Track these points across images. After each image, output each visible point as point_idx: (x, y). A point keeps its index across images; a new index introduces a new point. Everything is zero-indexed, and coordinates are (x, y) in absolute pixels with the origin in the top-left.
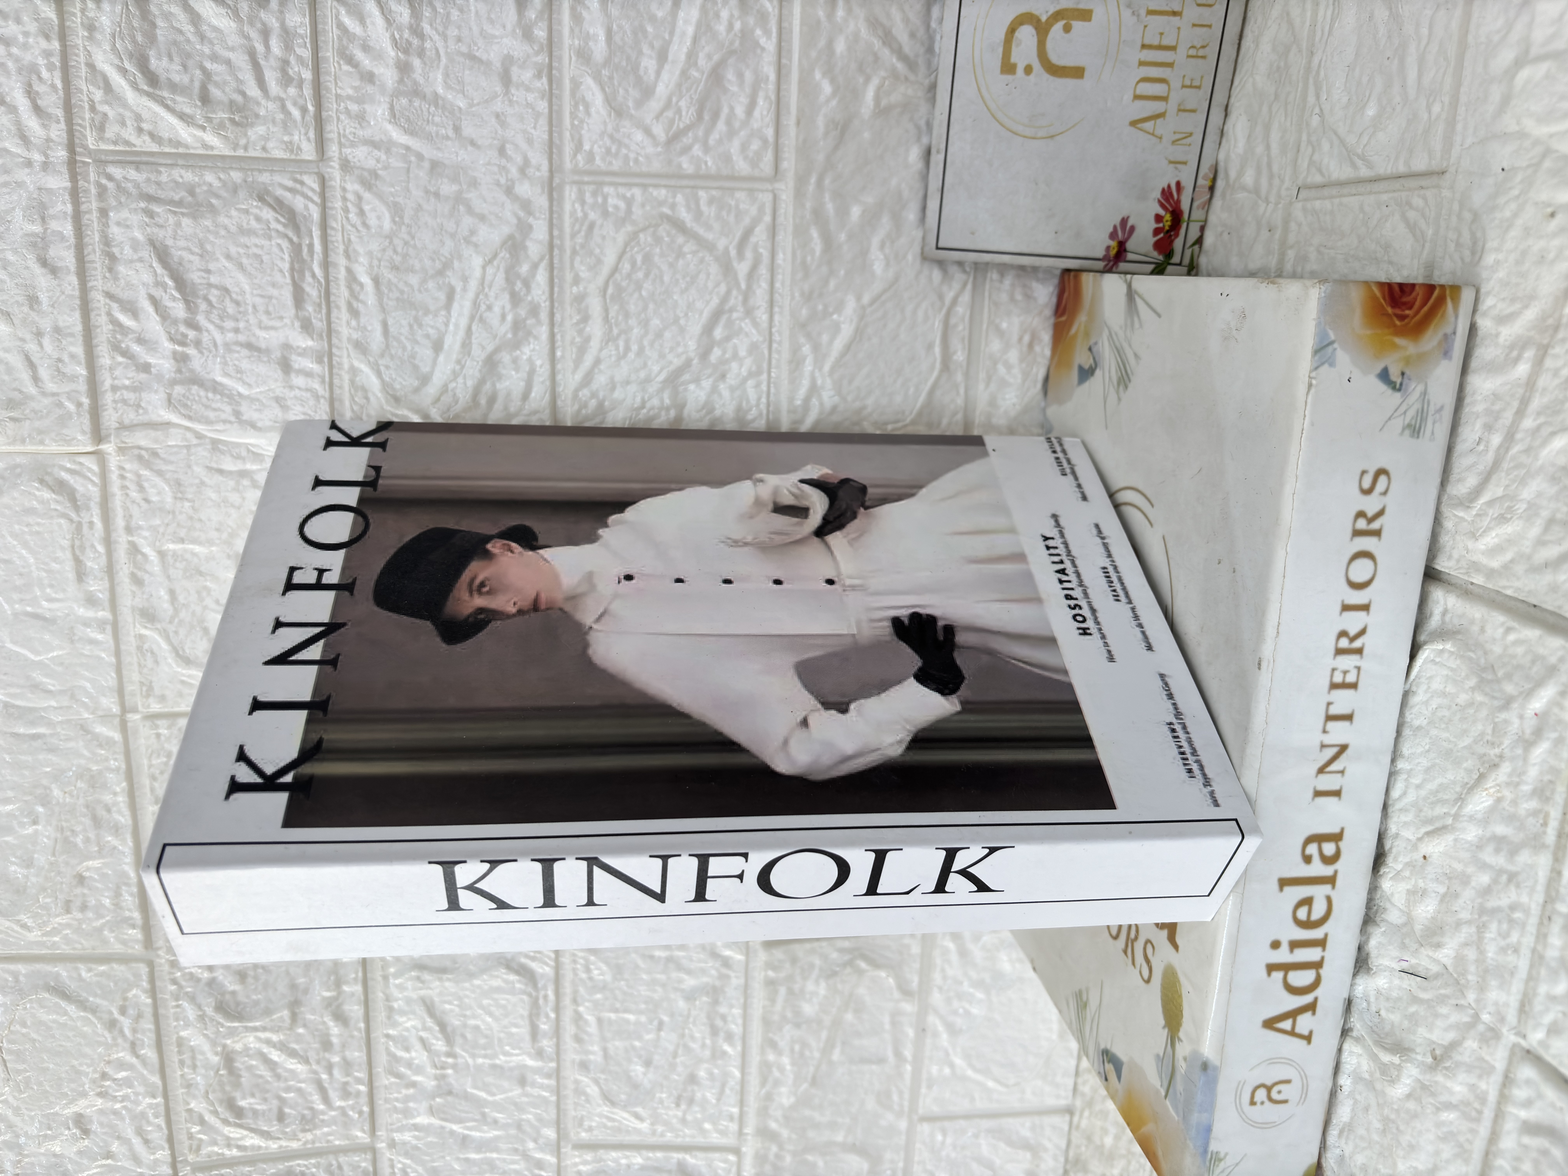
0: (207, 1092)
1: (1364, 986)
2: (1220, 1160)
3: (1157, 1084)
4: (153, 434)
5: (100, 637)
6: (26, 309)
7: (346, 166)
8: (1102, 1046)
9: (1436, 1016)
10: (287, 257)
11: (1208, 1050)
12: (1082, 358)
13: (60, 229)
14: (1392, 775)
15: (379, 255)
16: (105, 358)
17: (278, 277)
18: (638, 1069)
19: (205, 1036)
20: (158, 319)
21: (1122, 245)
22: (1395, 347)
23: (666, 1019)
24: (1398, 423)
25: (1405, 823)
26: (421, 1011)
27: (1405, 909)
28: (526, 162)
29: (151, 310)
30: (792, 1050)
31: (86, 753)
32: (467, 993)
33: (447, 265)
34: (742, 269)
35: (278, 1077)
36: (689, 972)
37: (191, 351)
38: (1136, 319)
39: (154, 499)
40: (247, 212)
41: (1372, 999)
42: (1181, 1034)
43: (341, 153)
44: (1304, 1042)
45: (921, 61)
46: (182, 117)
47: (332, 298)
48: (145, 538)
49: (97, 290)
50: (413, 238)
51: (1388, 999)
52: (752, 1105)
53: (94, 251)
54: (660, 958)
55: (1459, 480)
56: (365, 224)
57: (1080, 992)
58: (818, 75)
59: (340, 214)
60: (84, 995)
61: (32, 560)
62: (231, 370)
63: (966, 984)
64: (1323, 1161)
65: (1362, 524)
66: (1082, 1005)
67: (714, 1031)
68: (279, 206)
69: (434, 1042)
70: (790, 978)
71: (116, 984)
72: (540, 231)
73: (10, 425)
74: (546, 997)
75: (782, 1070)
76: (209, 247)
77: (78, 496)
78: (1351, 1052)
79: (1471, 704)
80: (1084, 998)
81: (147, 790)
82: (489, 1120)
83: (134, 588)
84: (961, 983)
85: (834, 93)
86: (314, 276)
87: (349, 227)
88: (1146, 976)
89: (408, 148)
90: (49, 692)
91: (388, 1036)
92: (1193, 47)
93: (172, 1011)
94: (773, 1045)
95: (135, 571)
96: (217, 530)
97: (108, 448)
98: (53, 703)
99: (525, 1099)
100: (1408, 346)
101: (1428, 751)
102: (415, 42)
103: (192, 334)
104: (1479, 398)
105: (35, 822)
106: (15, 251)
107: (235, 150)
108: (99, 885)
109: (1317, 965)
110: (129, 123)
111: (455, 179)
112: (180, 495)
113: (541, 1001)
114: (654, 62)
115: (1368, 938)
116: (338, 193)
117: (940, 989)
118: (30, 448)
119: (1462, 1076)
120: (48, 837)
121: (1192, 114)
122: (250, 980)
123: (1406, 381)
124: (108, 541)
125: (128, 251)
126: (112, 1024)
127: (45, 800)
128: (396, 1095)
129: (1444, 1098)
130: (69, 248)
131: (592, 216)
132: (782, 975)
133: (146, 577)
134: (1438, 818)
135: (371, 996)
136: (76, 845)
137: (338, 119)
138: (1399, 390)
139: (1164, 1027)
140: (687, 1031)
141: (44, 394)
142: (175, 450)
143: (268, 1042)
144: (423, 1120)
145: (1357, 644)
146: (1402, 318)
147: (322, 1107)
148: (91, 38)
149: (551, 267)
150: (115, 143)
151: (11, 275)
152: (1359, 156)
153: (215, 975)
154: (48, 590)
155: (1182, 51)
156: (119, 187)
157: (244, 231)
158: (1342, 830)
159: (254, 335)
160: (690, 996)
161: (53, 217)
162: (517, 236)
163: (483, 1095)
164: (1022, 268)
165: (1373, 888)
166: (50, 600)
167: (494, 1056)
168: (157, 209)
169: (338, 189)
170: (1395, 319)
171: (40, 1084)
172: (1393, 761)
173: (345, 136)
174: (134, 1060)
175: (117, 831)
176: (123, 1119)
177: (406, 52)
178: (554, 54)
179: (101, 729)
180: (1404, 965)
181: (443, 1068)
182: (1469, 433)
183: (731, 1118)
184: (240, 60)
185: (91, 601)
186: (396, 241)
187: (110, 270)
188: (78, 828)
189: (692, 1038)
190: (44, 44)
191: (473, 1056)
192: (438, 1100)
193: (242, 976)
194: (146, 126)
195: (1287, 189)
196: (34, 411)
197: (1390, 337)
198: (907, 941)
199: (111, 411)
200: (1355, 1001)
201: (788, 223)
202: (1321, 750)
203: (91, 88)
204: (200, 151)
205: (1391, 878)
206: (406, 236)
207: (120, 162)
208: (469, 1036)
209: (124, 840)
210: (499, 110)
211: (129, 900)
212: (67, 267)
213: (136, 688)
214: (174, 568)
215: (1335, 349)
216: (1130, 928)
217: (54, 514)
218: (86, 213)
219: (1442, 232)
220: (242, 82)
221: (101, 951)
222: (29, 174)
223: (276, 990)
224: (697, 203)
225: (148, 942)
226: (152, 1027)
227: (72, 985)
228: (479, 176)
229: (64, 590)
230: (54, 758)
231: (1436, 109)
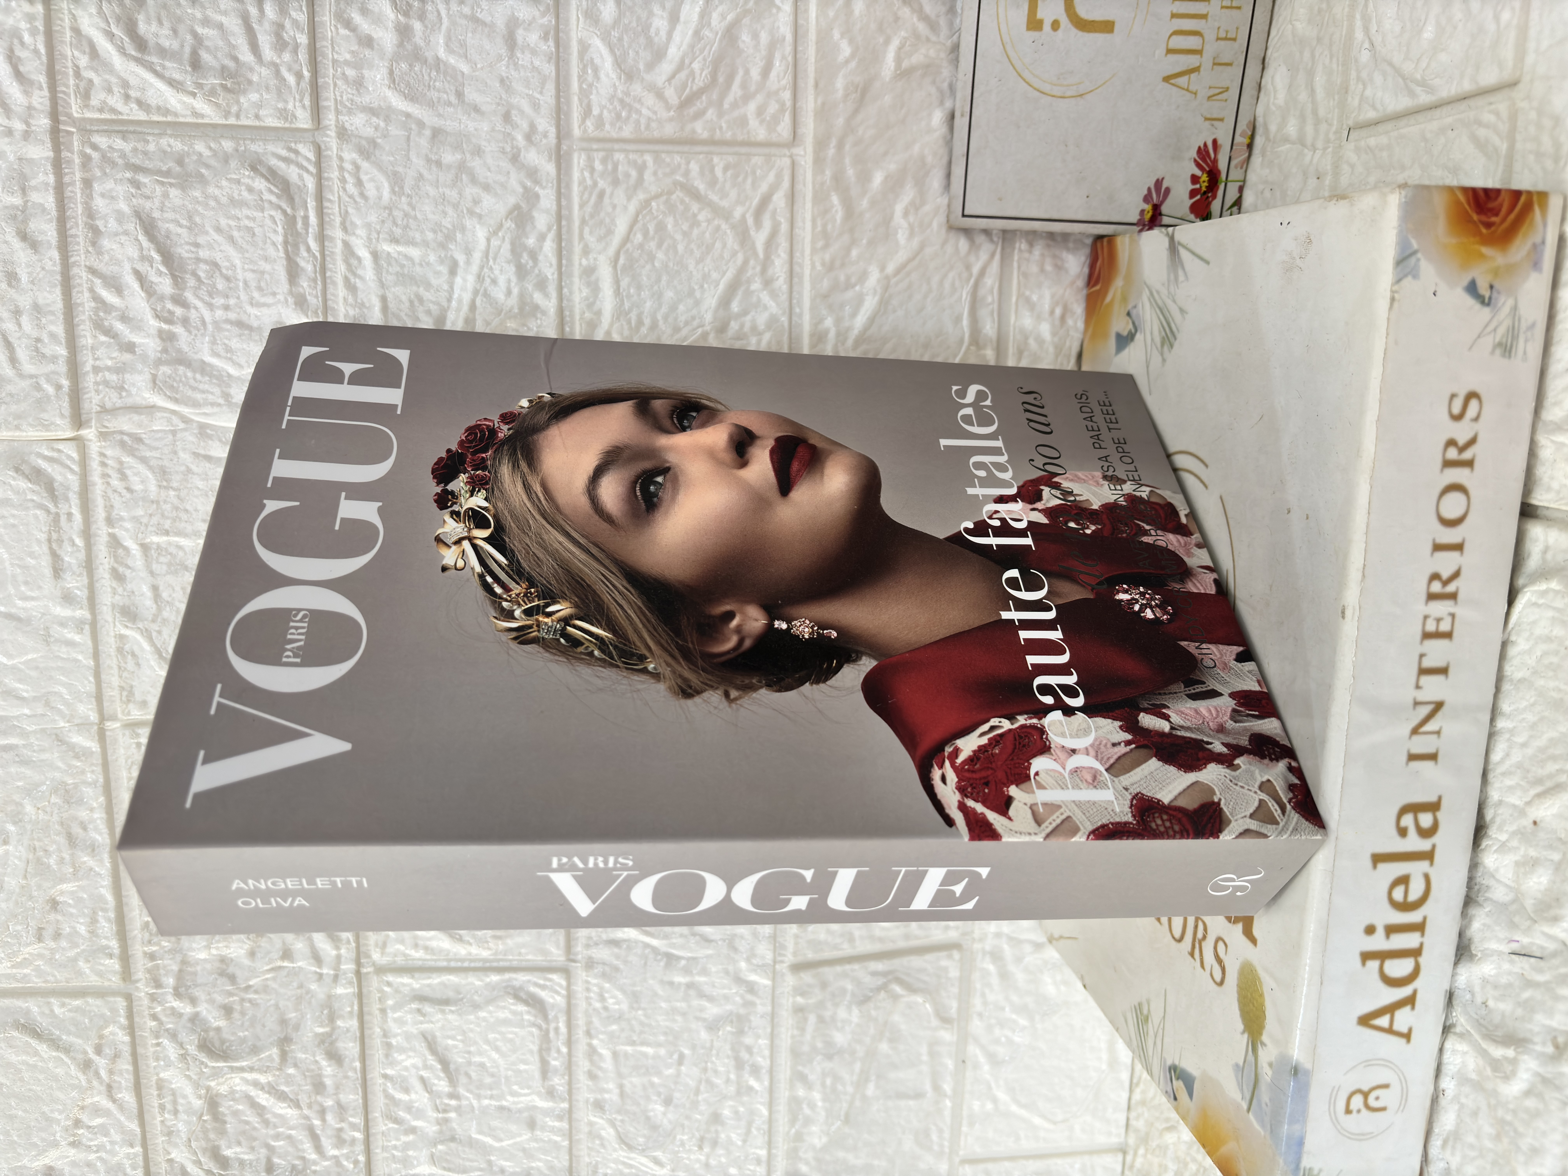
0: (190, 1140)
1: (1468, 975)
3: (1237, 1097)
4: (136, 417)
5: (77, 638)
7: (343, 134)
8: (1169, 1062)
9: (1558, 999)
10: (280, 229)
11: (1297, 1053)
12: (1120, 325)
13: (41, 201)
14: (1491, 735)
15: (378, 227)
16: (87, 336)
17: (271, 251)
18: (657, 1108)
19: (189, 1077)
20: (143, 295)
21: (1156, 209)
22: (1482, 256)
23: (687, 1052)
24: (1488, 341)
25: (1510, 788)
26: (421, 1047)
27: (1513, 885)
28: (533, 127)
29: (136, 286)
30: (823, 1085)
31: (60, 764)
32: (472, 1026)
33: (450, 237)
34: (760, 238)
35: (266, 1123)
36: (710, 999)
37: (178, 330)
38: (1180, 272)
39: (138, 487)
40: (238, 182)
41: (1477, 989)
42: (1265, 1038)
43: (337, 120)
44: (1404, 1041)
45: (943, 22)
46: (172, 83)
47: (328, 274)
48: (127, 530)
49: (79, 266)
50: (414, 209)
51: (1496, 987)
52: (782, 1147)
53: (77, 224)
54: (680, 984)
55: (1555, 404)
56: (362, 195)
57: (1140, 1004)
58: (836, 35)
59: (336, 184)
60: (57, 1032)
61: (6, 555)
62: (220, 349)
65: (1452, 454)
66: (1142, 1018)
67: (739, 1065)
68: (272, 176)
69: (436, 1082)
70: (821, 1004)
71: (91, 1020)
72: (547, 199)
74: (557, 1029)
75: (812, 1106)
76: (198, 219)
77: (56, 485)
78: (1454, 1051)
80: (1145, 1012)
82: (495, 1169)
83: (115, 584)
84: (1003, 1009)
85: (853, 55)
86: (309, 250)
87: (347, 199)
88: (1218, 977)
89: (408, 115)
90: (23, 699)
91: (385, 1076)
93: (152, 1049)
94: (802, 1078)
95: (116, 565)
96: (204, 521)
97: (89, 433)
98: (27, 711)
99: (534, 1145)
100: (1495, 256)
101: (1533, 705)
102: (416, 3)
103: (179, 311)
105: (6, 842)
107: (226, 118)
108: (73, 911)
109: (1416, 953)
110: (115, 89)
111: (457, 147)
112: (165, 484)
113: (552, 1034)
114: (666, 23)
115: (1470, 921)
116: (335, 163)
117: (980, 1015)
118: (5, 434)
120: (20, 858)
121: (1228, 68)
122: (236, 1015)
123: (1495, 295)
124: (87, 534)
125: (112, 224)
126: (87, 1065)
127: (17, 818)
128: (394, 1143)
130: (50, 221)
131: (601, 184)
132: (811, 1001)
133: (128, 573)
134: (1550, 776)
135: (367, 1032)
136: (49, 867)
137: (335, 85)
138: (1488, 304)
139: (1243, 1032)
140: (709, 1065)
141: (21, 376)
142: (160, 435)
143: (256, 1084)
144: (424, 1168)
145: (1451, 588)
146: (1488, 225)
147: (314, 1156)
149: (559, 238)
150: (101, 110)
152: (1418, 83)
153: (198, 1009)
154: (23, 588)
155: (1216, 2)
156: (104, 157)
157: (235, 203)
158: (1440, 798)
159: (245, 312)
160: (713, 1027)
161: (35, 188)
162: (523, 205)
163: (488, 1140)
164: (1050, 235)
165: (1474, 865)
166: (25, 598)
167: (501, 1097)
168: (144, 179)
169: (335, 158)
170: (1480, 226)
171: (7, 1133)
172: (1492, 720)
173: (341, 102)
174: (110, 1105)
175: (93, 850)
177: (406, 14)
178: (561, 15)
179: (77, 739)
180: (1516, 946)
181: (445, 1111)
183: (758, 1161)
184: (233, 24)
185: (68, 598)
186: (396, 213)
187: (94, 244)
188: (52, 848)
189: (716, 1072)
190: (27, 8)
191: (479, 1097)
192: (440, 1147)
193: (227, 1010)
194: (132, 93)
195: (1335, 133)
196: (11, 395)
197: (1477, 247)
198: (944, 963)
199: (93, 394)
200: (1457, 993)
201: (807, 190)
202: (1414, 708)
203: (76, 53)
204: (190, 120)
205: (1495, 851)
206: (406, 207)
207: (106, 131)
208: (473, 1075)
209: (101, 861)
210: (504, 74)
211: (106, 927)
212: (48, 242)
213: (115, 693)
214: (158, 562)
215: (1418, 260)
216: (1196, 927)
217: (30, 504)
218: (69, 184)
219: (1519, 146)
220: (234, 47)
221: (76, 983)
222: (10, 144)
223: (264, 1026)
224: (712, 170)
225: (127, 973)
226: (130, 1068)
227: (44, 1022)
228: (483, 143)
229: (40, 587)
230: (28, 772)
231: (1506, 16)
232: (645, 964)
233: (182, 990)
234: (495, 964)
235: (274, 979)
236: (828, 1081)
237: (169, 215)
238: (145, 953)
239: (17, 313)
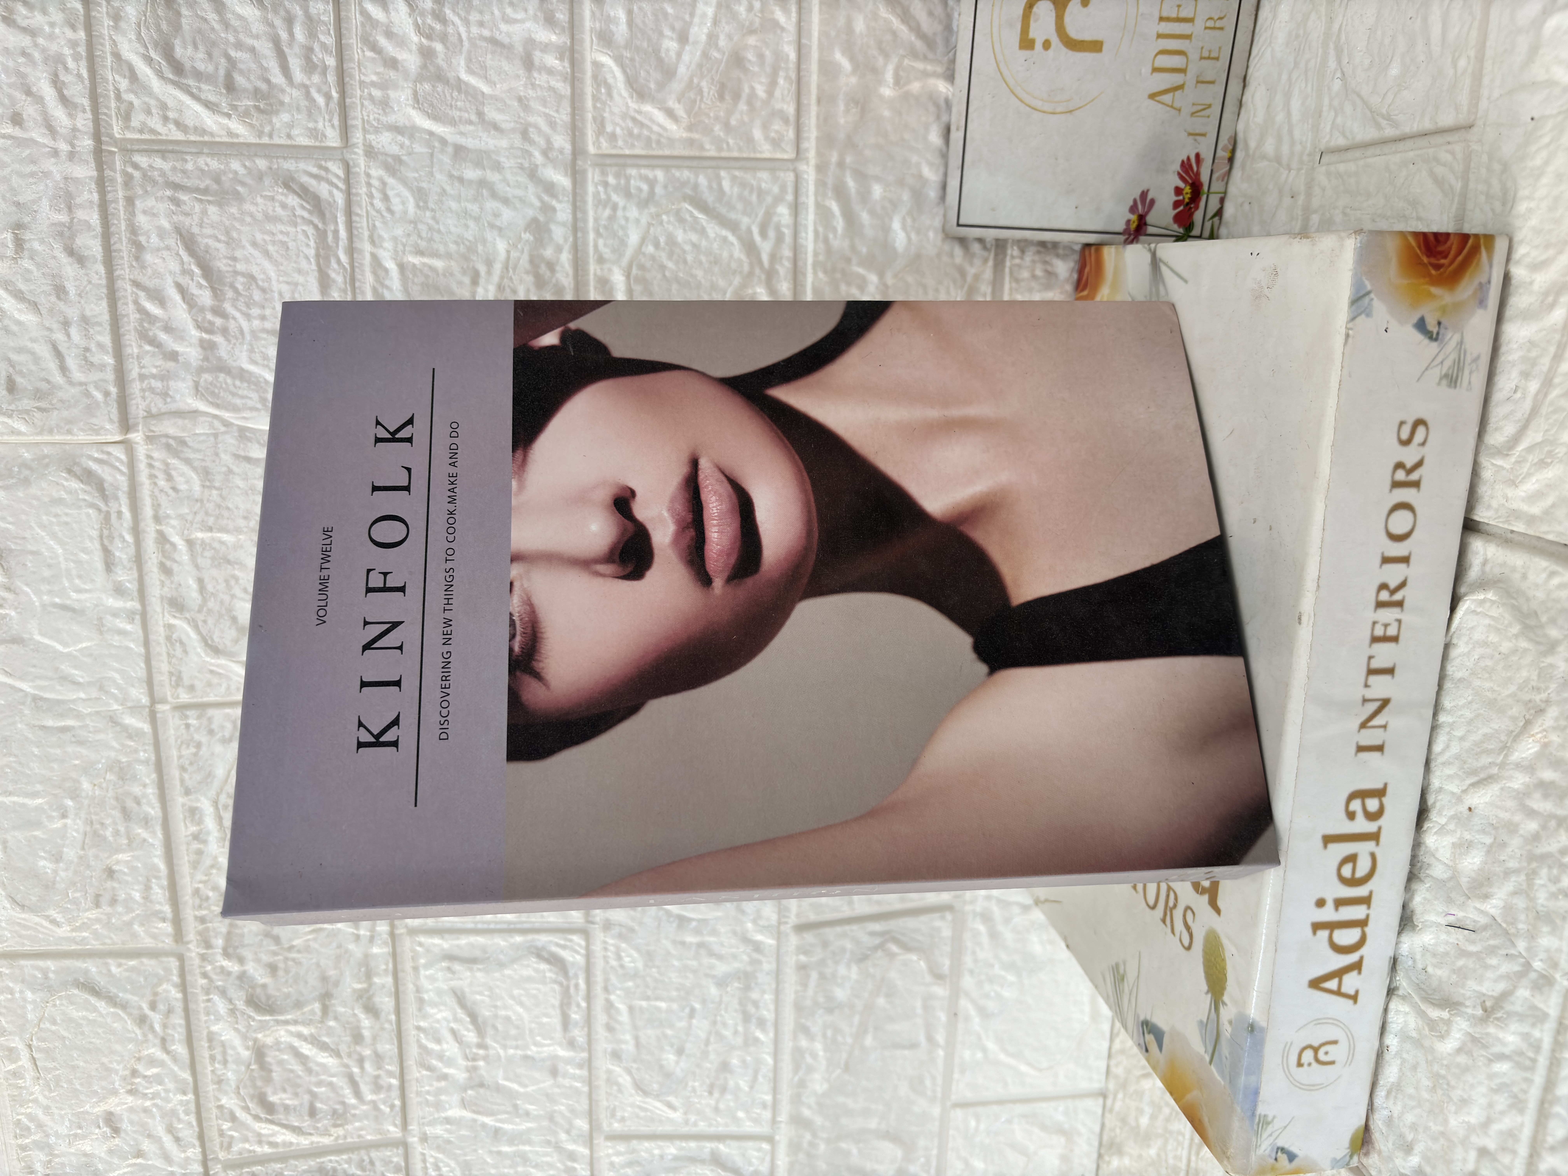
0: (238, 1088)
1: (1410, 943)
2: (1268, 1123)
3: (1201, 1050)
4: (180, 422)
5: (129, 627)
6: (53, 299)
7: (370, 152)
8: (1142, 1018)
9: (1487, 967)
10: (312, 243)
11: (1254, 1013)
13: (87, 218)
14: (1434, 728)
15: (404, 240)
16: (132, 346)
17: (304, 264)
18: (670, 1057)
19: (237, 1030)
20: (185, 306)
21: (1142, 219)
22: (1431, 296)
23: (697, 1006)
24: (1435, 374)
25: (1449, 777)
26: (452, 1001)
27: (1451, 864)
28: (549, 144)
29: (178, 298)
30: (824, 1036)
31: (115, 744)
32: (498, 983)
33: (471, 249)
34: (765, 249)
35: (309, 1071)
36: (720, 957)
37: (218, 339)
38: (1161, 288)
39: (183, 487)
40: (272, 199)
41: (1418, 957)
42: (1226, 998)
43: (365, 139)
44: (1351, 1002)
45: (939, 39)
46: (208, 105)
47: (357, 284)
48: (173, 527)
49: (124, 279)
50: (437, 222)
51: (1434, 955)
52: (786, 1092)
53: (120, 239)
54: (691, 944)
55: (1496, 429)
56: (389, 210)
57: (1117, 965)
58: (838, 54)
59: (364, 200)
60: (114, 990)
61: (60, 551)
62: (258, 357)
63: (997, 966)
64: (1371, 1123)
65: (1401, 475)
66: (1119, 977)
67: (746, 1018)
68: (304, 193)
69: (466, 1033)
70: (822, 962)
71: (146, 979)
72: (563, 212)
73: (38, 415)
74: (577, 986)
75: (814, 1056)
76: (235, 235)
77: (106, 485)
78: (1397, 1011)
79: (1515, 651)
80: (1122, 971)
81: (178, 783)
82: (521, 1112)
83: (163, 578)
84: (992, 966)
85: (854, 71)
86: (339, 262)
87: (374, 213)
88: (1186, 942)
89: (431, 133)
90: (78, 684)
91: (419, 1028)
92: (1211, 18)
93: (203, 1005)
94: (805, 1030)
95: (164, 560)
96: (245, 518)
97: (137, 437)
98: (82, 695)
99: (557, 1090)
100: (1444, 296)
101: (1470, 703)
102: (438, 27)
103: (218, 321)
104: (1515, 346)
105: (64, 816)
106: (42, 241)
107: (260, 137)
108: (129, 879)
109: (1362, 923)
110: (154, 111)
111: (478, 164)
112: (208, 483)
113: (572, 990)
114: (675, 43)
115: (1413, 895)
116: (363, 179)
117: (971, 972)
118: (58, 438)
119: (1514, 1026)
120: (77, 831)
121: (1211, 86)
122: (281, 973)
123: (1442, 331)
124: (136, 531)
125: (154, 240)
126: (142, 1020)
127: (74, 794)
128: (427, 1088)
129: (1497, 1049)
130: (95, 237)
131: (615, 197)
132: (814, 959)
133: (175, 567)
134: (1484, 768)
135: (401, 988)
136: (105, 838)
137: (362, 105)
138: (1436, 340)
139: (1207, 993)
140: (719, 1018)
141: (71, 383)
142: (202, 438)
143: (300, 1036)
144: (455, 1112)
145: (1398, 597)
146: (1437, 267)
147: (353, 1101)
148: (116, 27)
149: (575, 249)
150: (141, 131)
151: (38, 265)
152: (1384, 117)
153: (246, 968)
154: (77, 581)
155: (1199, 23)
156: (145, 175)
157: (269, 218)
158: (1386, 785)
160: (722, 983)
161: (80, 206)
162: (541, 218)
163: (515, 1086)
164: (1043, 244)
165: (1417, 845)
166: (79, 591)
167: (526, 1047)
168: (184, 197)
169: (363, 175)
170: (1430, 268)
171: (70, 1082)
172: (1435, 715)
173: (368, 122)
174: (164, 1057)
175: (147, 823)
176: (153, 1117)
177: (429, 37)
178: (576, 37)
179: (130, 720)
180: (1451, 919)
181: (474, 1060)
182: (1505, 382)
183: (764, 1106)
184: (265, 47)
185: (119, 591)
186: (421, 226)
187: (137, 258)
188: (108, 821)
189: (725, 1024)
190: (69, 34)
191: (505, 1047)
192: (470, 1092)
193: (273, 969)
194: (171, 115)
195: (1309, 155)
196: (61, 401)
197: (1426, 287)
198: (938, 923)
199: (139, 400)
200: (1400, 959)
201: (810, 199)
202: (1363, 705)
203: (117, 77)
204: (226, 139)
205: (1436, 833)
206: (430, 222)
207: (146, 151)
208: (500, 1027)
209: (154, 833)
210: (522, 94)
211: (159, 893)
212: (94, 256)
213: (165, 678)
214: (202, 556)
215: (1372, 299)
216: (1168, 896)
217: (82, 504)
218: (112, 202)
219: (1472, 185)
220: (266, 69)
221: (131, 945)
222: (56, 164)
223: (306, 982)
224: (720, 185)
225: (179, 935)
226: (182, 1022)
227: (102, 982)
228: (502, 159)
229: (93, 581)
230: (83, 751)
231: (1462, 63)
232: (659, 925)
233: (231, 950)
234: (519, 926)
235: (315, 940)
236: (829, 1033)
237: (208, 231)
238: (196, 917)
239: (66, 324)
